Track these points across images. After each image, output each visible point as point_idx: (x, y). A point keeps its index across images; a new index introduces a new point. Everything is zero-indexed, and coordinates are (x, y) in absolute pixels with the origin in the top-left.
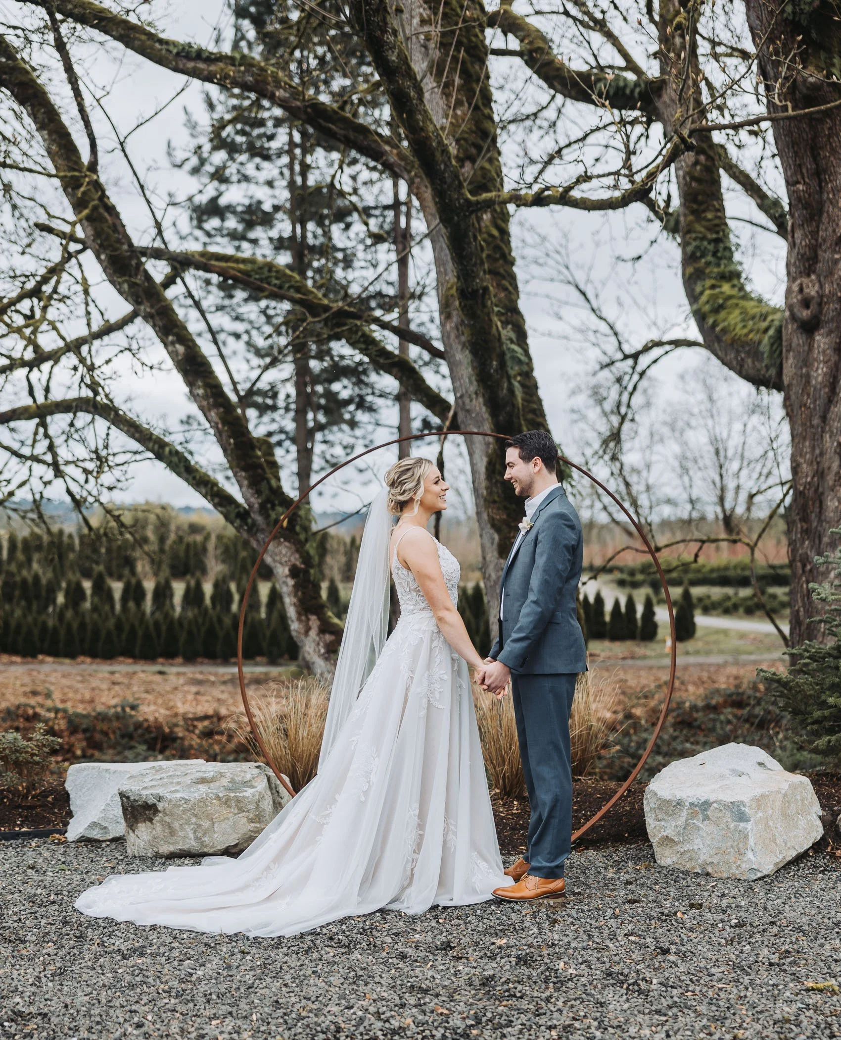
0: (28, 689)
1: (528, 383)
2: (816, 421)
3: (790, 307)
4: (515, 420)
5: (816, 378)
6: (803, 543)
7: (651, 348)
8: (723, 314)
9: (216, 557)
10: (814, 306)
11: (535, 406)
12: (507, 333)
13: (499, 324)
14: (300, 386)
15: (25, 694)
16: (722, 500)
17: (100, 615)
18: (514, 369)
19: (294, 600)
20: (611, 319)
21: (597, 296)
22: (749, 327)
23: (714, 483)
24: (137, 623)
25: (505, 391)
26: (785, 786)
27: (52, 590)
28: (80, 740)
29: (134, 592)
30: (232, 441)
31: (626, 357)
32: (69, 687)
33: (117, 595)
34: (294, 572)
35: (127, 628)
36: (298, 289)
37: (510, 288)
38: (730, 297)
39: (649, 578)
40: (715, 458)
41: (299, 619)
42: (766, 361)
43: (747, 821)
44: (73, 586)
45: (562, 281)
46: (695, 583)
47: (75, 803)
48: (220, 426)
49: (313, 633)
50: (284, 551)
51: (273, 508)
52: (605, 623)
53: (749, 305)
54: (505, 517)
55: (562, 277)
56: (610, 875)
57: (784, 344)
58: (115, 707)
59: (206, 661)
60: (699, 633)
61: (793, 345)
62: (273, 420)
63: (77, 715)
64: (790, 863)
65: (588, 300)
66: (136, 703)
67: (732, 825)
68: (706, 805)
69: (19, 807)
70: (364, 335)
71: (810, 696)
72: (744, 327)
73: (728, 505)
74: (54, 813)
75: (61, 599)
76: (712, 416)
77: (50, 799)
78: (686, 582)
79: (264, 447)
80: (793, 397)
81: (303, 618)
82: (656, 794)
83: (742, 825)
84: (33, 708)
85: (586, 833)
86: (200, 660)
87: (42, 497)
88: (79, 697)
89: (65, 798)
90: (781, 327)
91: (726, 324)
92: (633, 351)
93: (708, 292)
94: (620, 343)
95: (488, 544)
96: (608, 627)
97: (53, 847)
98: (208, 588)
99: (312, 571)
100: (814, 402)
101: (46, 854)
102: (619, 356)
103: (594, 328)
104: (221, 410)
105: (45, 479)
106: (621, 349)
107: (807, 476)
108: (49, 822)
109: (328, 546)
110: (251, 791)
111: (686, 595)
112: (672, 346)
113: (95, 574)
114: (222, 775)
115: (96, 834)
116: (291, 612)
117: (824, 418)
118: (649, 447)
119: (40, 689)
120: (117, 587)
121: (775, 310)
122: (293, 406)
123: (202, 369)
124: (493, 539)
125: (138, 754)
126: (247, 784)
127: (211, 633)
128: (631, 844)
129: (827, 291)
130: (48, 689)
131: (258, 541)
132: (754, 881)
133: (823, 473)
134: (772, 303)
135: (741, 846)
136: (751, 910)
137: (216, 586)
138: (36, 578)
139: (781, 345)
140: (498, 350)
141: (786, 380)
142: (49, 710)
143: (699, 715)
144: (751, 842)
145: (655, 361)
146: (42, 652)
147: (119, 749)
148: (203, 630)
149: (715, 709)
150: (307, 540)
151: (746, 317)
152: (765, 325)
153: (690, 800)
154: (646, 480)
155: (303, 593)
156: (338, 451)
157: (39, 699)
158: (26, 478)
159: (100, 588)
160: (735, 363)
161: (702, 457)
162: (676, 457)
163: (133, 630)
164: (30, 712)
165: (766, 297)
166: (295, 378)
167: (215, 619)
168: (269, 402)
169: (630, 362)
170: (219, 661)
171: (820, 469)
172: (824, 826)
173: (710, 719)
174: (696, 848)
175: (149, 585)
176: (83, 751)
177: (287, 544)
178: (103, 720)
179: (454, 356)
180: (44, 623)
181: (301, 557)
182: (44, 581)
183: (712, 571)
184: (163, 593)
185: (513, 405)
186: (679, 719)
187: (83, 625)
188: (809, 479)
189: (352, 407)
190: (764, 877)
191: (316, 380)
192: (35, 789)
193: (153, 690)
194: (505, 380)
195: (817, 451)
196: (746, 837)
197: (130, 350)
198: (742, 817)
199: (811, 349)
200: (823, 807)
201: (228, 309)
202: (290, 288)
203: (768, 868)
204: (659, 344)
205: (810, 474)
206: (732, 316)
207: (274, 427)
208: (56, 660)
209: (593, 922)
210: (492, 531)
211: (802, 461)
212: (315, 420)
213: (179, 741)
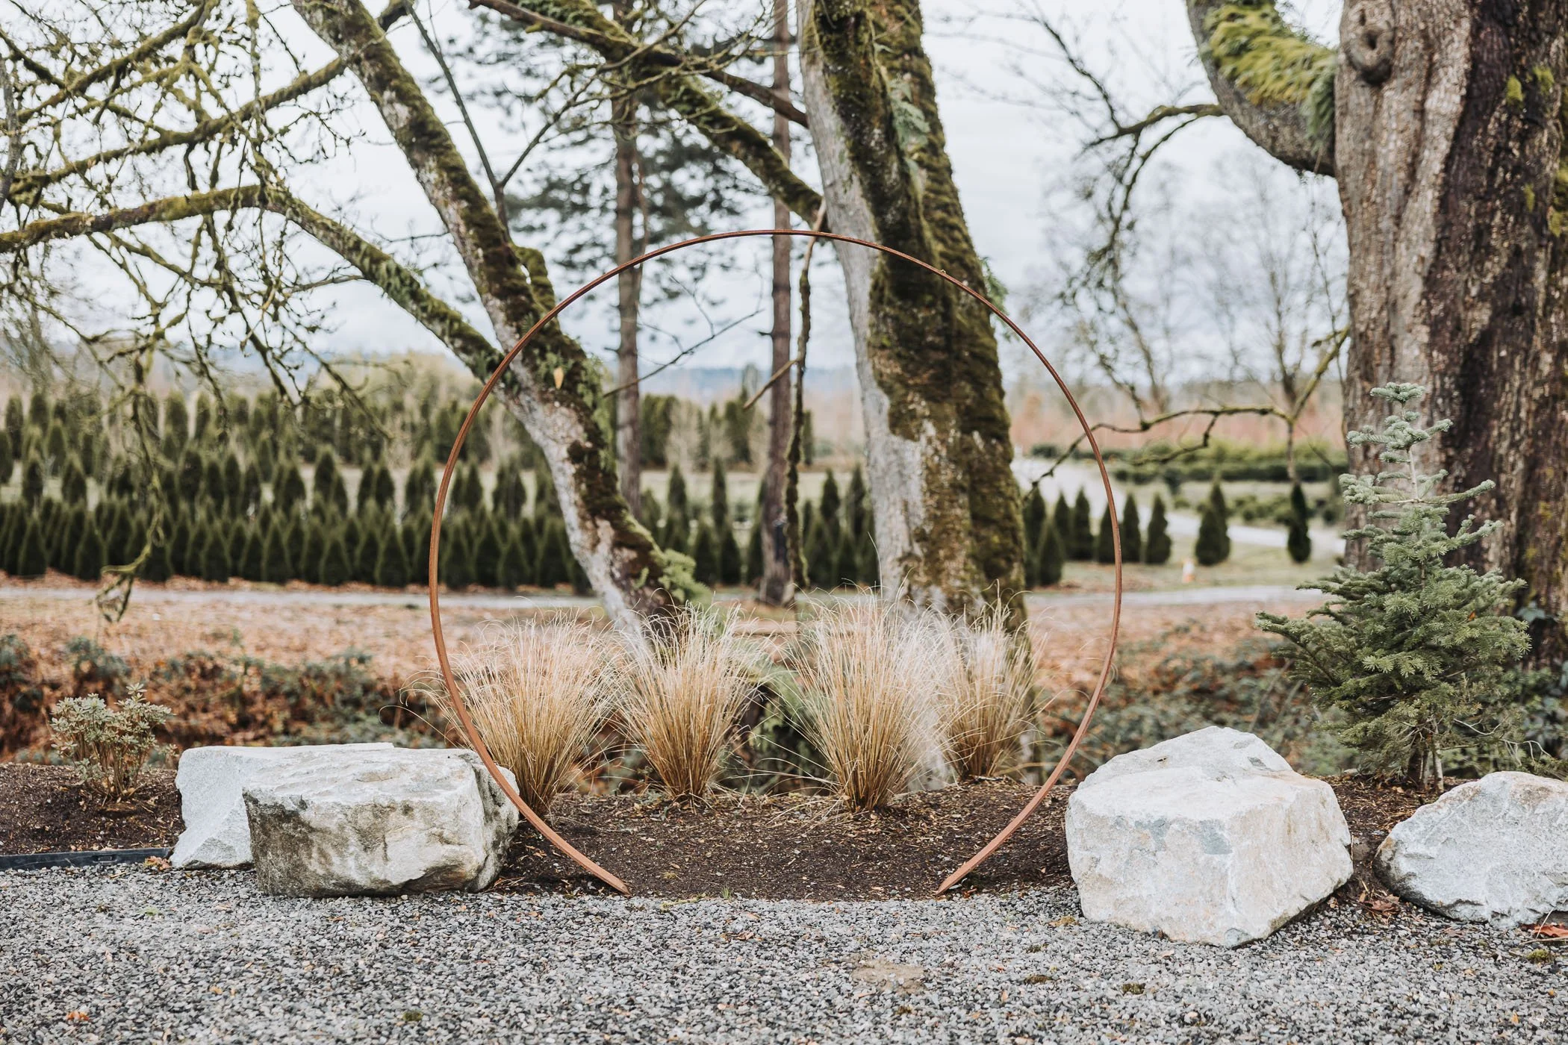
0: (208, 630)
1: (935, 164)
2: (1386, 223)
3: (1346, 47)
4: (912, 221)
5: (1385, 156)
6: (1364, 414)
7: (1159, 118)
8: (1247, 58)
9: (506, 435)
10: (1383, 46)
11: (946, 199)
12: (899, 88)
13: (884, 70)
14: (624, 174)
15: (204, 638)
16: (1280, 350)
17: (323, 519)
18: (912, 144)
19: (576, 497)
20: (1098, 75)
21: (1077, 39)
22: (1287, 79)
23: (1268, 325)
24: (378, 532)
25: (894, 176)
26: (1290, 797)
27: (253, 482)
28: (281, 709)
29: (378, 486)
30: (480, 252)
31: (1122, 132)
32: (271, 628)
33: (352, 491)
34: (576, 454)
35: (363, 538)
36: (589, 22)
37: (908, 17)
38: (1259, 33)
39: (1163, 470)
40: (1270, 289)
41: (583, 527)
42: (1310, 132)
43: (1226, 852)
44: (286, 475)
45: (1023, 18)
46: (1230, 477)
47: (189, 810)
48: (463, 229)
49: (604, 548)
50: (560, 423)
51: (543, 358)
52: (1090, 538)
53: (1287, 44)
54: (898, 370)
55: (1023, 12)
56: (1006, 936)
57: (1338, 103)
58: (337, 658)
59: (481, 589)
60: (1235, 554)
61: (1351, 106)
62: (583, 228)
63: (279, 670)
64: (1294, 920)
65: (1063, 45)
66: (367, 653)
67: (1202, 859)
68: (1162, 825)
69: (102, 813)
70: (688, 91)
71: (1339, 653)
72: (1279, 78)
73: (1290, 359)
74: (156, 825)
75: (268, 495)
76: (1265, 225)
77: (151, 802)
78: (1217, 474)
79: (532, 262)
80: (1351, 187)
81: (589, 524)
82: (1083, 807)
83: (1217, 858)
84: (211, 659)
85: (981, 866)
86: (472, 588)
87: (209, 342)
88: (284, 642)
89: (173, 801)
90: (1332, 77)
91: (1250, 74)
92: (1131, 123)
93: (1224, 26)
94: (1112, 111)
95: (873, 413)
96: (1096, 544)
97: (147, 877)
98: (489, 481)
99: (602, 453)
100: (1383, 194)
101: (134, 888)
102: (1110, 130)
103: (1072, 88)
104: (465, 204)
105: (213, 315)
106: (1113, 119)
107: (1371, 309)
108: (147, 837)
109: (673, 418)
110: (448, 793)
111: (1217, 496)
112: (1192, 116)
113: (319, 458)
114: (403, 769)
115: (213, 858)
116: (571, 514)
117: (1398, 219)
118: (1169, 271)
119: (224, 630)
120: (352, 478)
121: (1326, 53)
122: (612, 205)
123: (435, 142)
124: (881, 405)
125: (365, 731)
126: (442, 782)
127: (490, 547)
128: (1049, 885)
129: (1403, 23)
130: (236, 631)
131: (521, 405)
132: (1235, 948)
133: (1394, 304)
134: (1322, 41)
135: (1215, 892)
136: (1222, 996)
137: (501, 476)
138: (232, 463)
139: (1332, 105)
140: (882, 111)
141: (1340, 160)
142: (236, 662)
143: (1228, 680)
144: (1232, 884)
145: (1165, 139)
146: (235, 574)
147: (339, 721)
148: (478, 542)
149: (1252, 670)
150: (595, 406)
151: (1282, 64)
152: (1308, 75)
153: (1137, 817)
154: (1164, 320)
155: (589, 486)
156: (682, 273)
157: (223, 645)
158: (181, 311)
159: (326, 477)
160: (1264, 134)
161: (1249, 286)
162: (1210, 286)
163: (372, 543)
164: (209, 665)
165: (1313, 31)
166: (614, 163)
167: (495, 527)
168: (577, 199)
169: (1127, 140)
170: (500, 590)
171: (1392, 298)
172: (1355, 862)
173: (1244, 687)
174: (1145, 893)
175: (400, 478)
176: (286, 723)
177: (564, 410)
178: (316, 677)
179: (821, 122)
180: (240, 531)
181: (586, 430)
182: (243, 466)
183: (1260, 459)
184: (419, 486)
185: (909, 198)
186: (1197, 685)
187: (297, 534)
188: (1374, 314)
189: (703, 209)
190: (1252, 942)
191: (648, 167)
192: (127, 786)
193: (397, 633)
194: (894, 157)
195: (1387, 271)
196: (1224, 877)
197: (317, 114)
198: (1217, 846)
199: (1377, 112)
200: (1354, 830)
201: (515, 59)
202: (576, 18)
203: (1260, 929)
204: (1172, 112)
205: (1377, 306)
206: (1260, 62)
207: (583, 237)
208: (256, 585)
209: (963, 1012)
210: (880, 392)
211: (1363, 285)
212: (645, 226)
213: (429, 712)
